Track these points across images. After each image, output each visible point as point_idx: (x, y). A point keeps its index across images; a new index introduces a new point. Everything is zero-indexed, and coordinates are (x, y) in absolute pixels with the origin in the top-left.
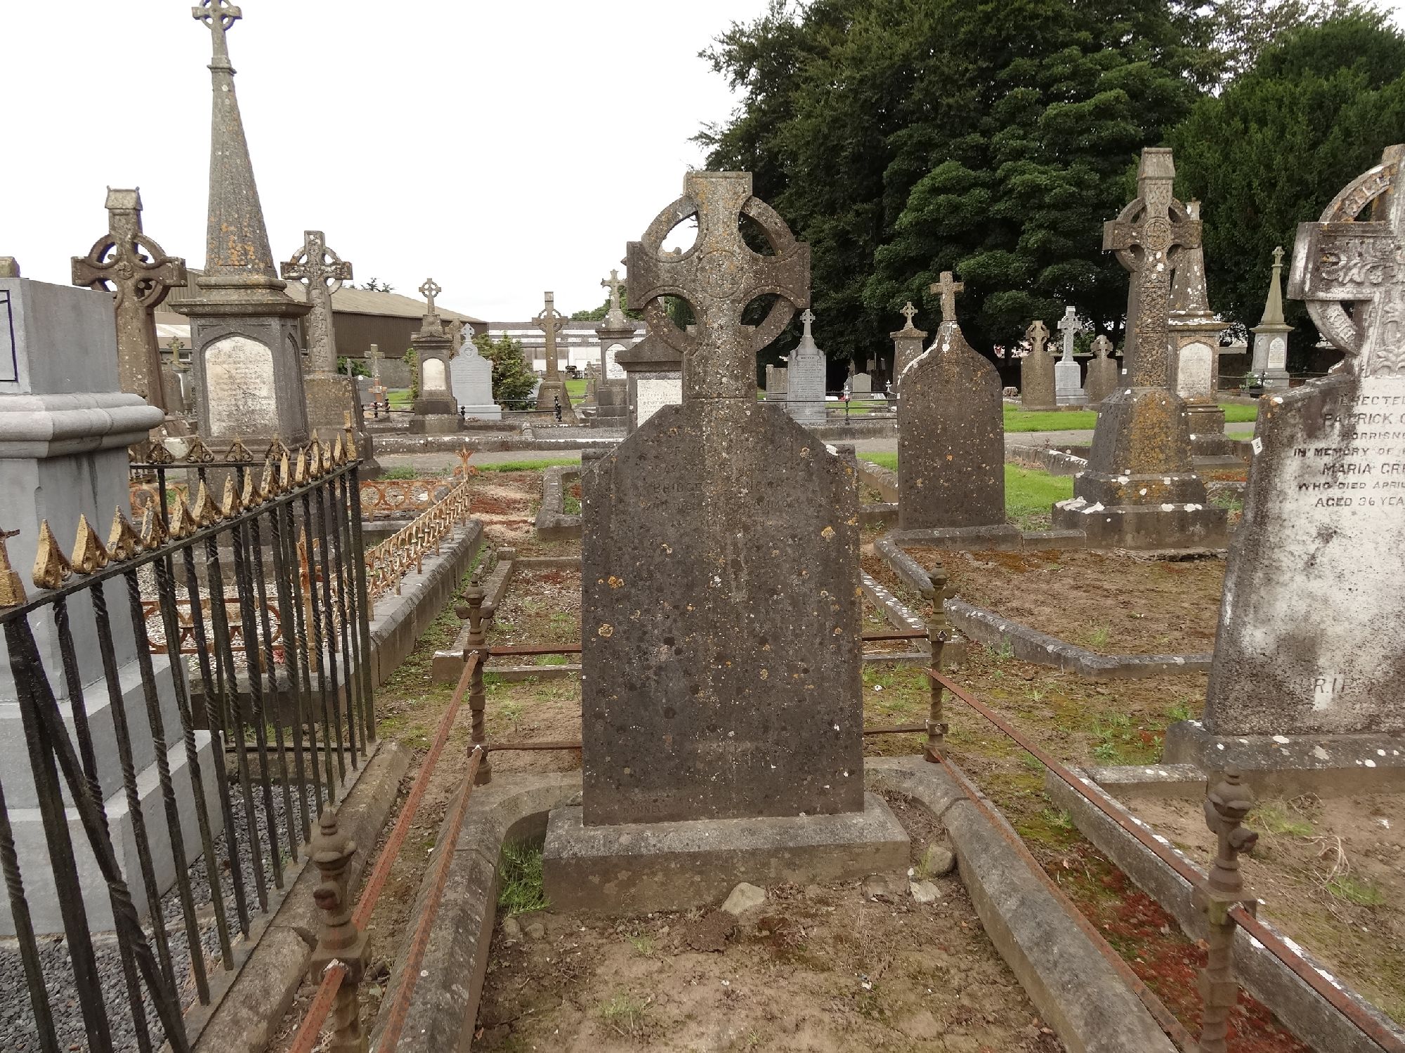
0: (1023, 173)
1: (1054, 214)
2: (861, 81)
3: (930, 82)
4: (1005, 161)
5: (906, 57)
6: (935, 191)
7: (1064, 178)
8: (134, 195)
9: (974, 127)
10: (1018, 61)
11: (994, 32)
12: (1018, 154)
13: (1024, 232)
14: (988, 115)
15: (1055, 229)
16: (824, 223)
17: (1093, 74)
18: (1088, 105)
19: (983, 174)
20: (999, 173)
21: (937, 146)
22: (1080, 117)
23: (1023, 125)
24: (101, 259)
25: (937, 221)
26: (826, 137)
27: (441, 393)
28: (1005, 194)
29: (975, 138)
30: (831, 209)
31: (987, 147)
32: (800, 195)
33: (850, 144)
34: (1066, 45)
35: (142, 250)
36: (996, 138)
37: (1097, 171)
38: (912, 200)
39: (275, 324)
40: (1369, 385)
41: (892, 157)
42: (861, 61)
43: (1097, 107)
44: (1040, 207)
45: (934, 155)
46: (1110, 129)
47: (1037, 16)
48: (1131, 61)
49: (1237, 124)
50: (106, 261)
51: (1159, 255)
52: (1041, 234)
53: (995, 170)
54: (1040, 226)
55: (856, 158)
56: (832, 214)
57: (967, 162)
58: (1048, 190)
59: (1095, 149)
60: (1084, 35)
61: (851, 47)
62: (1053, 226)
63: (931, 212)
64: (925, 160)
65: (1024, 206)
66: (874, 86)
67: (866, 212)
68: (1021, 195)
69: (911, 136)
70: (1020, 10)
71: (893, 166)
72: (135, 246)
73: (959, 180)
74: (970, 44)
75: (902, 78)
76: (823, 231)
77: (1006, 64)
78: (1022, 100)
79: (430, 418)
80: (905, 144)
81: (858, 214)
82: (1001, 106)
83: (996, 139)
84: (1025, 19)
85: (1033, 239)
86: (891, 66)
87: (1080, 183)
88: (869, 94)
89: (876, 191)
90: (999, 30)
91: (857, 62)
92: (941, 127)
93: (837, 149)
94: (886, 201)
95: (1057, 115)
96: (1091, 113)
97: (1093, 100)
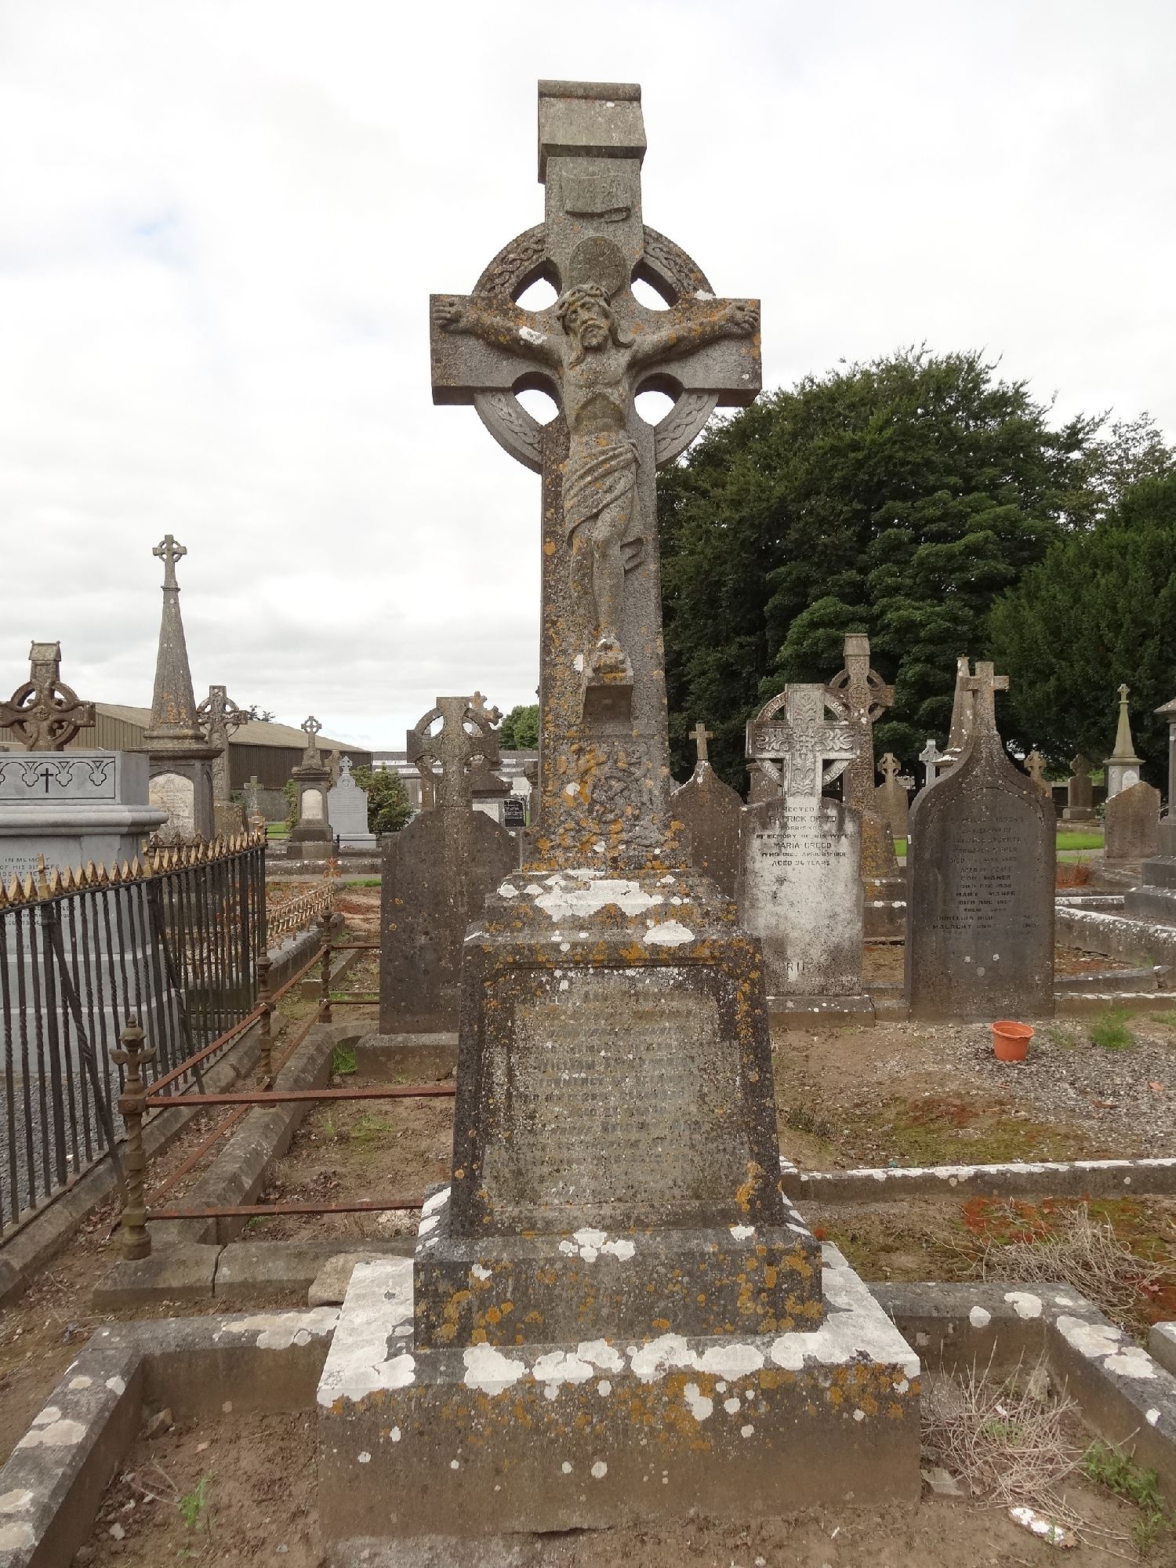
0: (898, 609)
1: (932, 648)
2: (740, 522)
3: (807, 523)
4: (884, 597)
5: (782, 500)
6: (814, 625)
7: (938, 615)
8: (55, 648)
9: (850, 565)
10: (890, 503)
11: (866, 477)
12: (895, 590)
13: (902, 665)
14: (865, 553)
15: (933, 663)
16: (708, 655)
17: (964, 516)
18: (958, 545)
19: (861, 609)
20: (876, 609)
21: (816, 582)
22: (951, 557)
23: (897, 562)
24: (21, 703)
25: (817, 655)
26: (707, 573)
27: (319, 822)
28: (883, 629)
29: (851, 575)
30: (716, 641)
31: (863, 583)
32: (686, 627)
33: (731, 580)
34: (935, 489)
35: (58, 695)
36: (873, 574)
37: (971, 608)
38: (792, 633)
39: (198, 764)
40: (790, 802)
41: (772, 593)
42: (740, 503)
43: (967, 547)
44: (917, 641)
45: (813, 591)
46: (978, 569)
47: (908, 463)
48: (1001, 504)
49: (1087, 569)
50: (26, 705)
51: (862, 711)
52: (918, 667)
53: (872, 605)
54: (917, 660)
55: (736, 592)
56: (716, 646)
57: (844, 598)
58: (922, 625)
59: (966, 587)
60: (953, 480)
61: (731, 489)
62: (930, 659)
63: (810, 646)
64: (806, 596)
65: (900, 641)
66: (752, 525)
67: (749, 644)
68: (897, 630)
69: (790, 573)
70: (890, 457)
71: (772, 602)
72: (52, 692)
73: (837, 615)
74: (844, 488)
75: (779, 519)
76: (707, 663)
77: (879, 508)
78: (895, 539)
79: (307, 844)
80: (784, 580)
81: (741, 646)
82: (875, 546)
83: (871, 576)
84: (895, 465)
85: (911, 672)
86: (768, 509)
87: (955, 619)
88: (748, 533)
89: (758, 625)
90: (871, 475)
91: (736, 504)
92: (819, 565)
93: (719, 584)
94: (768, 635)
95: (928, 555)
96: (961, 553)
97: (963, 541)
